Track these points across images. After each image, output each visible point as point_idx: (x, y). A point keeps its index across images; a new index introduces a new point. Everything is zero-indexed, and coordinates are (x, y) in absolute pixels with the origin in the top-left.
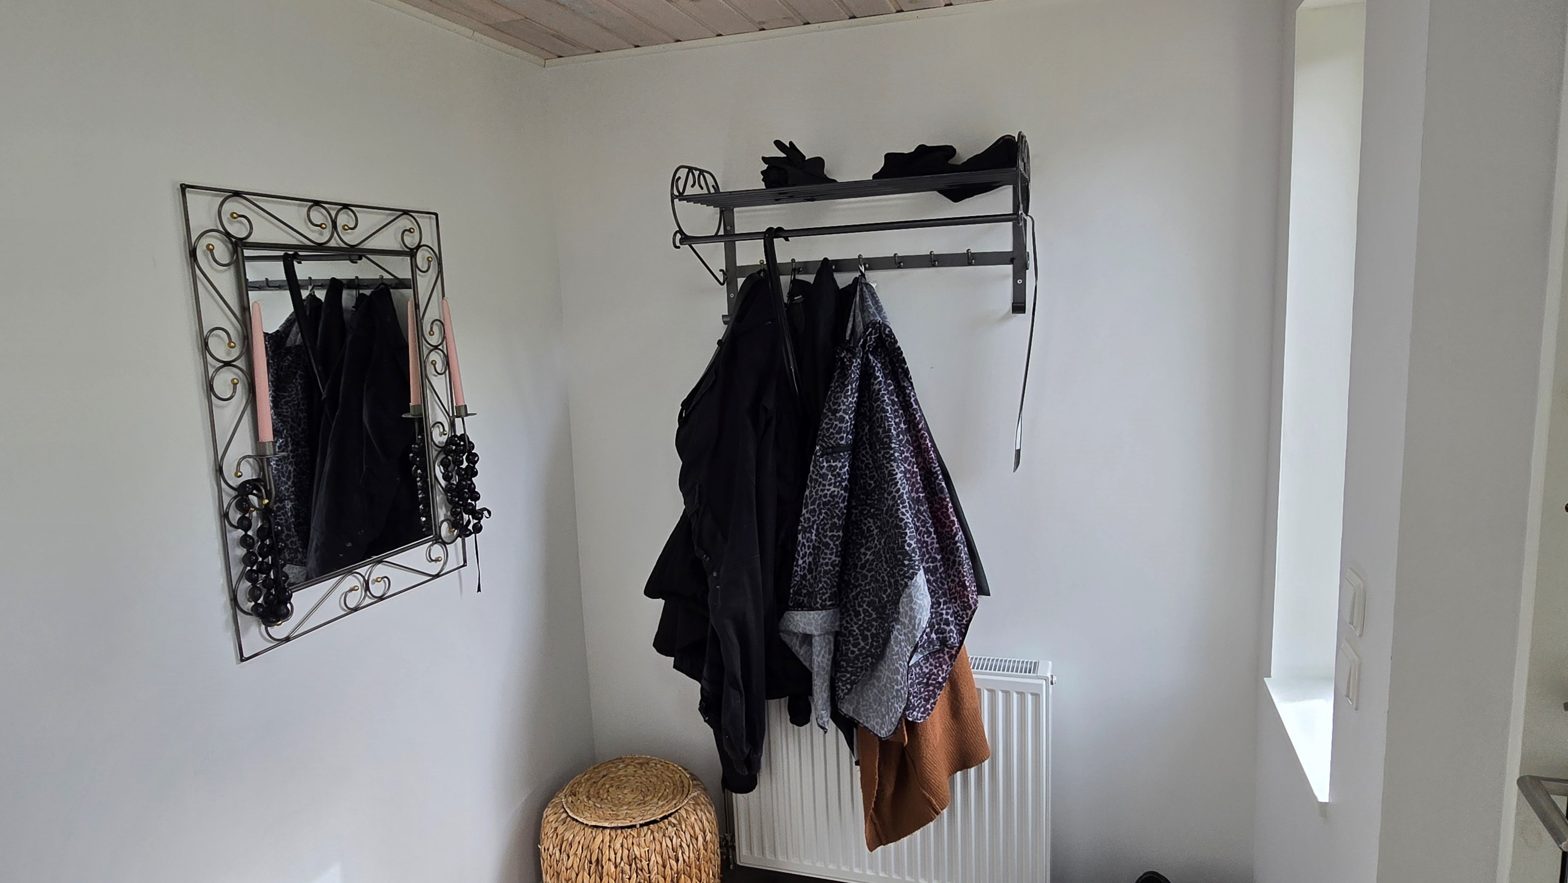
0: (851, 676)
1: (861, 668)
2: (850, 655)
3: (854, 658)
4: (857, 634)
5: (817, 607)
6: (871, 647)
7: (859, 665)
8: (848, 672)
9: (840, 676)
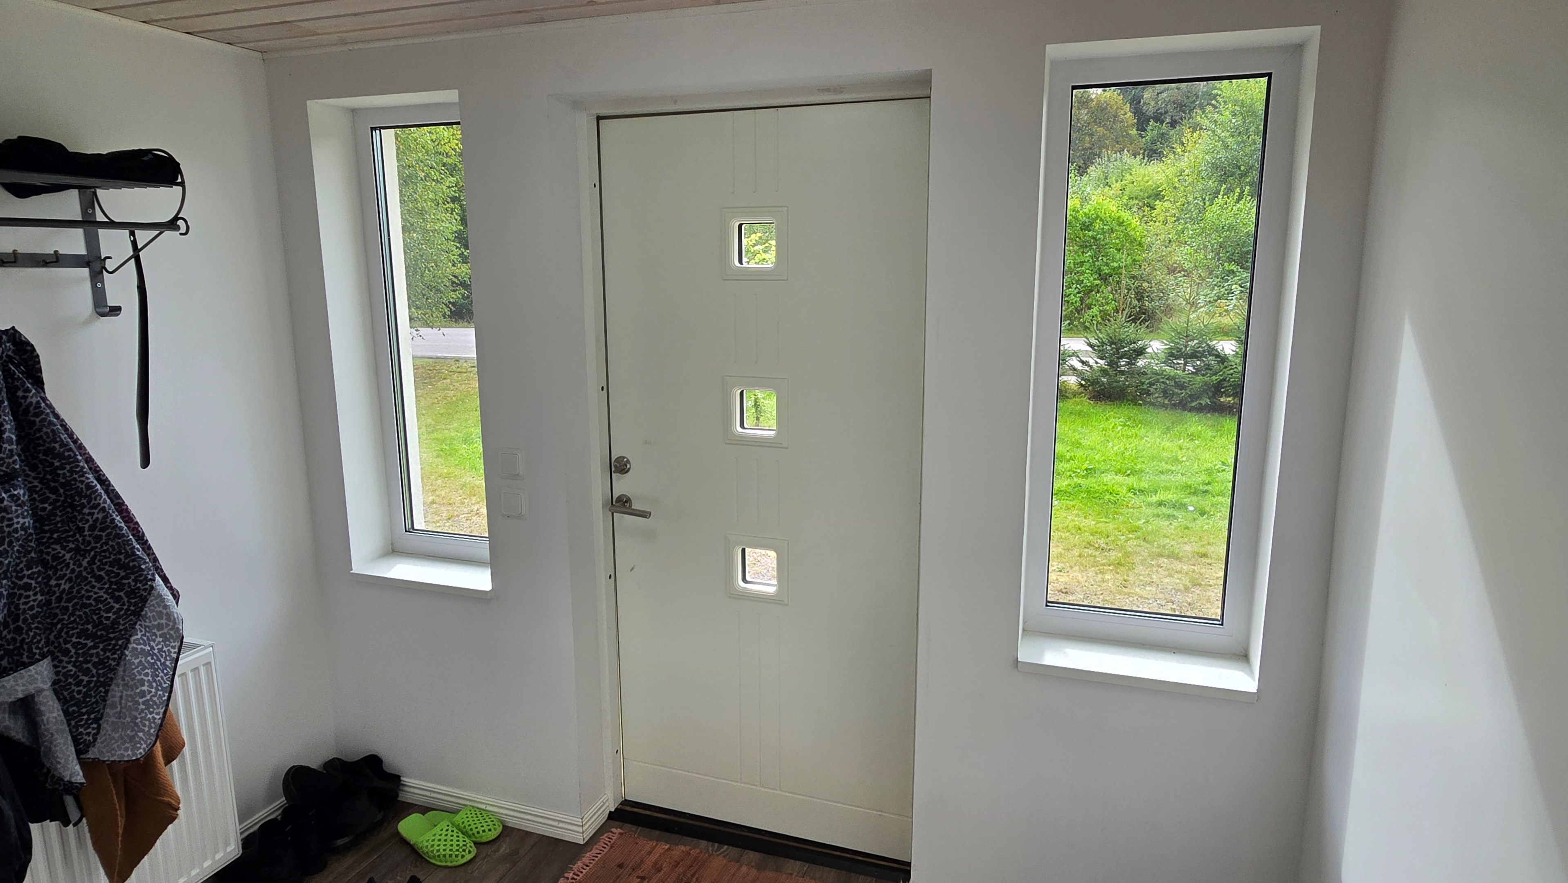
0: (89, 716)
1: (97, 702)
2: (77, 696)
3: (82, 697)
4: (75, 672)
5: (37, 659)
6: (98, 677)
7: (93, 700)
8: (84, 714)
9: (76, 723)
